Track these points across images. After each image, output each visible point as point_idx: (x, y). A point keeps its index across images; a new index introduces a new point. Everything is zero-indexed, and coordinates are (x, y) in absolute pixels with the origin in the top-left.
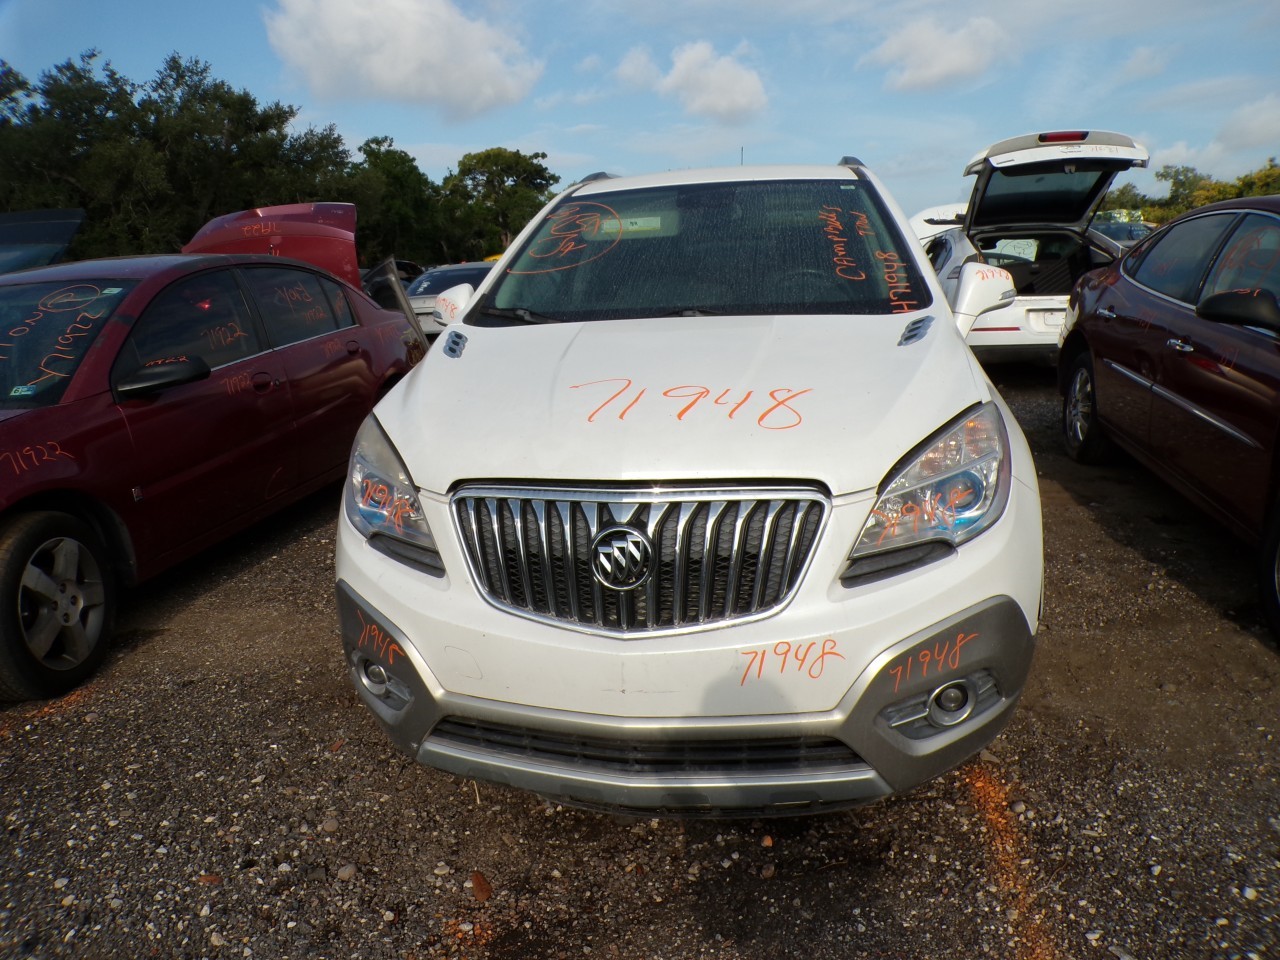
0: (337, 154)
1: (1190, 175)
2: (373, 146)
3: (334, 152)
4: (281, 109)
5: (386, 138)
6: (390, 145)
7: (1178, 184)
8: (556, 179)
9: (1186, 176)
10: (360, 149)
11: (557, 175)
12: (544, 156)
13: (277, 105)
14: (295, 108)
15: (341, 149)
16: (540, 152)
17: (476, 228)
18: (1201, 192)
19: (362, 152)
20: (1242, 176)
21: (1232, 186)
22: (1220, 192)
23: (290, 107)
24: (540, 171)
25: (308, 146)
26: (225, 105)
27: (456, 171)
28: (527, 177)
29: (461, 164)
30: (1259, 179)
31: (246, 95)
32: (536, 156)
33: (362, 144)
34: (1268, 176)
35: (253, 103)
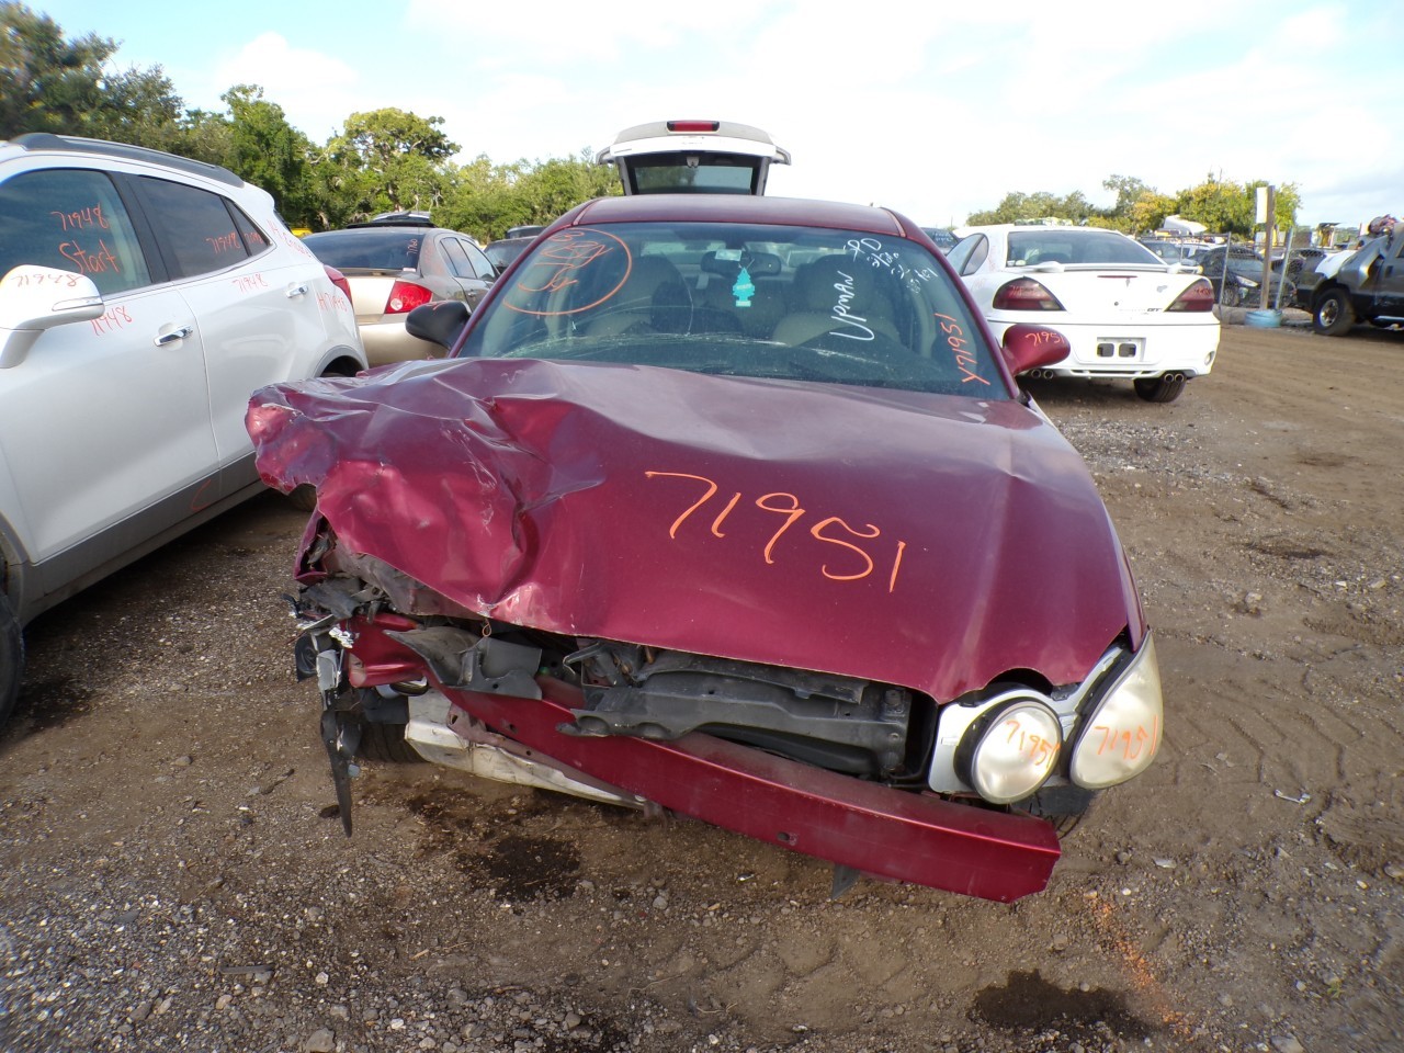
0: (167, 101)
1: (1136, 186)
2: (240, 95)
3: (163, 100)
4: (98, 41)
5: (255, 87)
6: (260, 96)
7: (1125, 195)
8: (454, 148)
9: (1132, 186)
10: (223, 98)
11: (457, 144)
12: (441, 121)
13: (93, 36)
14: (115, 42)
15: (171, 95)
16: (437, 117)
17: (361, 200)
18: (1143, 204)
19: (226, 101)
20: (1181, 190)
21: (1172, 200)
22: (1159, 206)
23: (110, 40)
24: (436, 139)
25: (130, 89)
26: (21, 31)
27: (342, 132)
28: (422, 143)
29: (348, 123)
30: (1197, 195)
31: (48, 19)
32: (433, 120)
33: (225, 91)
34: (1205, 193)
35: (58, 31)
